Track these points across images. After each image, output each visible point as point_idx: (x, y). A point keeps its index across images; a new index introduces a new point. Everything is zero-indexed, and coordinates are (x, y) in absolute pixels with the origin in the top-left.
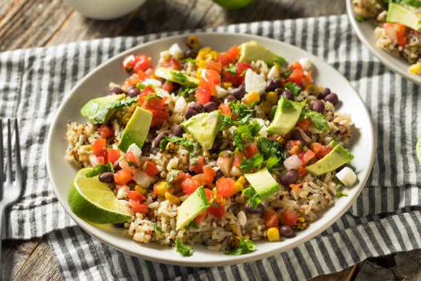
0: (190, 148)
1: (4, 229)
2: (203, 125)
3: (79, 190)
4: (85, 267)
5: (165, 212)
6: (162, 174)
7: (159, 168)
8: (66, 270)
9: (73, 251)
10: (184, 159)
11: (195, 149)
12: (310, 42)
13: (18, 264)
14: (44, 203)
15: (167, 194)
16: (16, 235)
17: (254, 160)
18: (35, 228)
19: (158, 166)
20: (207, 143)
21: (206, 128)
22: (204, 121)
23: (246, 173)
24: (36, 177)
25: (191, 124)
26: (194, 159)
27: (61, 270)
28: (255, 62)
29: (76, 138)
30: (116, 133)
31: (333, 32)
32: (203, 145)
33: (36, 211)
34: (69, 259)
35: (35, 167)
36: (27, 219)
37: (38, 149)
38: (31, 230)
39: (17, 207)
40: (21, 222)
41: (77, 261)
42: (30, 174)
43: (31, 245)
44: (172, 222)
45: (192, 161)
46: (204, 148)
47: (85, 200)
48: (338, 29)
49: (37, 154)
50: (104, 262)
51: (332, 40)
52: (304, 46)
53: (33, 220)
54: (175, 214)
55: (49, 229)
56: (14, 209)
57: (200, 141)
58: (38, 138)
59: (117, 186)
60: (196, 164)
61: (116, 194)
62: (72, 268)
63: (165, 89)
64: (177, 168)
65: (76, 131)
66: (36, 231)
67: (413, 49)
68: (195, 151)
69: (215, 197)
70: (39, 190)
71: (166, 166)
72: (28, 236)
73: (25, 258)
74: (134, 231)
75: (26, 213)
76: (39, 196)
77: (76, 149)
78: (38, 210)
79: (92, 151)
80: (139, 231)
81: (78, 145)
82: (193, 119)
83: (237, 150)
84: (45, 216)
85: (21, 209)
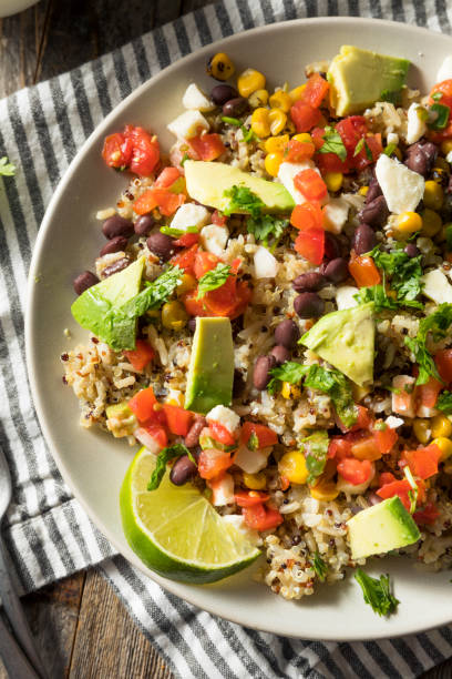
0: (332, 392)
1: (13, 572)
2: (351, 343)
4: (189, 617)
6: (287, 441)
7: (279, 430)
8: (157, 634)
10: (327, 415)
11: (343, 390)
13: (64, 631)
14: (64, 498)
16: (39, 579)
18: (68, 554)
19: (273, 427)
20: (362, 380)
21: (356, 351)
22: (347, 335)
24: (24, 436)
25: (323, 345)
26: (348, 413)
27: (150, 637)
28: (372, 108)
29: (90, 391)
30: (164, 362)
32: (359, 383)
33: (55, 516)
34: (155, 612)
35: (17, 419)
36: (45, 535)
38: (62, 559)
39: (17, 516)
40: (37, 547)
41: (172, 613)
43: (75, 586)
44: (339, 543)
45: (345, 417)
49: (7, 383)
53: (57, 537)
54: (342, 532)
55: (97, 557)
56: (15, 522)
59: (210, 485)
60: (355, 424)
61: (211, 499)
62: (167, 628)
65: (85, 376)
66: (71, 561)
68: (345, 395)
69: (416, 495)
70: (44, 469)
71: (289, 425)
72: (60, 571)
73: (71, 616)
74: (276, 581)
75: (38, 523)
76: (47, 478)
77: (96, 413)
78: (58, 514)
79: (132, 418)
80: (288, 584)
81: (99, 403)
82: (325, 333)
83: (423, 378)
84: (77, 527)
85: (25, 517)
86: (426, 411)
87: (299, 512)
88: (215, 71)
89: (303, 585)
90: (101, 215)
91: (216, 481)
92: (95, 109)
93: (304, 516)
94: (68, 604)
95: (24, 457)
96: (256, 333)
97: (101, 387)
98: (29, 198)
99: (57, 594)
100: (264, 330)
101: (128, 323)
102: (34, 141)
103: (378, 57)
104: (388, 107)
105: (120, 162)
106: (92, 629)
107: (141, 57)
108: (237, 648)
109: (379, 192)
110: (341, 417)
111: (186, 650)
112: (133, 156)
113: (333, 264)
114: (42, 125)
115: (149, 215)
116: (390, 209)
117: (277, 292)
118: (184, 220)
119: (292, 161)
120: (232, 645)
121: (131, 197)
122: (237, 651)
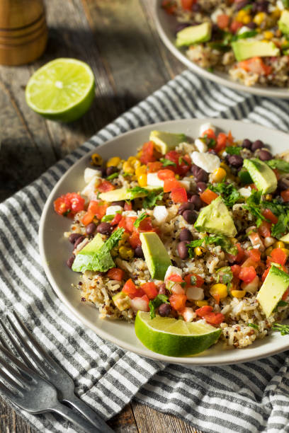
0: (220, 243)
2: (218, 216)
3: (164, 332)
4: (198, 402)
5: (244, 309)
6: (209, 279)
7: (203, 276)
8: (185, 414)
9: (175, 395)
10: (222, 254)
11: (225, 241)
12: (174, 113)
14: (104, 372)
15: (234, 293)
16: (108, 414)
17: (281, 222)
18: (117, 398)
19: (200, 275)
20: (232, 231)
21: (223, 218)
22: (215, 213)
23: (281, 237)
24: (67, 355)
25: (206, 221)
26: (232, 249)
28: (178, 146)
29: (99, 294)
30: (130, 270)
31: (184, 95)
33: (102, 383)
34: (179, 403)
35: (60, 347)
36: (101, 394)
37: (43, 331)
38: (116, 402)
39: (81, 391)
40: (99, 400)
41: (188, 401)
42: (59, 356)
43: (128, 414)
44: (257, 314)
45: (232, 252)
46: (231, 236)
47: (180, 337)
48: (186, 90)
49: (46, 335)
50: (208, 388)
51: (189, 103)
52: (171, 118)
53: (108, 393)
54: (256, 305)
55: (134, 390)
56: (82, 394)
57: (226, 231)
58: (33, 322)
59: (180, 314)
60: (238, 253)
61: (184, 319)
62: (188, 409)
63: (129, 210)
64: (219, 267)
65: (94, 288)
66: (121, 400)
67: (282, 72)
70: (85, 364)
71: (206, 271)
72: (117, 409)
73: (134, 429)
74: (236, 340)
75: (94, 390)
76: (89, 369)
77: (107, 304)
78: (104, 381)
79: (127, 297)
80: (241, 337)
81: (107, 298)
82: (204, 216)
83: (259, 222)
84: (117, 381)
85: (86, 389)
86: (269, 240)
87: (230, 311)
88: (95, 161)
89: (249, 334)
90: (67, 235)
91: (182, 310)
92: (40, 201)
93: (234, 310)
94: (128, 424)
95: (71, 366)
96: (171, 242)
97: (104, 291)
98: (20, 252)
99: (120, 421)
100: (174, 239)
101: (106, 255)
102: (14, 223)
103: (169, 134)
104: (185, 144)
105: (66, 208)
106: (148, 430)
107: (53, 174)
108: (231, 399)
109: (199, 169)
110: (230, 253)
111: (204, 418)
112: (71, 204)
113: (193, 198)
114: (16, 215)
115: (92, 222)
116: (208, 172)
117: (172, 224)
118: (112, 211)
119: (152, 172)
120: (228, 399)
121: (78, 222)
122: (231, 401)
